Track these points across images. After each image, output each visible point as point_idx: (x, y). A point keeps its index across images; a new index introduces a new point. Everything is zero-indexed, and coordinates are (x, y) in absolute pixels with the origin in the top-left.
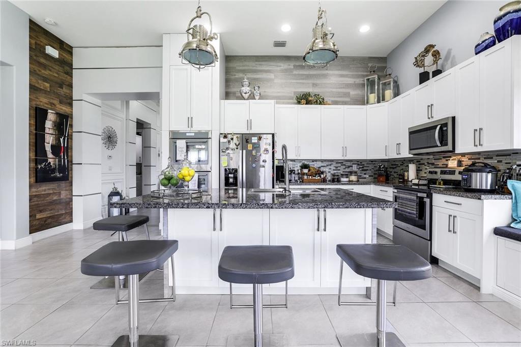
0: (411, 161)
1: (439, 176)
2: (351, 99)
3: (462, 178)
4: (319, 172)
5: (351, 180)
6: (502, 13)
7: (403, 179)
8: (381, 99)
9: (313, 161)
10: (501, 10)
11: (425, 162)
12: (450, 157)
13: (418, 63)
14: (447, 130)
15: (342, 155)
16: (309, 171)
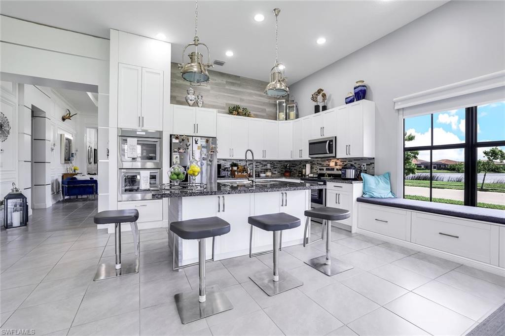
0: (306, 161)
1: (325, 172)
2: (267, 114)
3: (342, 173)
4: (244, 170)
5: (267, 175)
6: (358, 85)
7: (302, 174)
8: (287, 118)
9: (240, 160)
10: (357, 82)
11: (316, 163)
12: (331, 160)
13: (314, 99)
14: (332, 144)
15: (262, 156)
16: (238, 168)
